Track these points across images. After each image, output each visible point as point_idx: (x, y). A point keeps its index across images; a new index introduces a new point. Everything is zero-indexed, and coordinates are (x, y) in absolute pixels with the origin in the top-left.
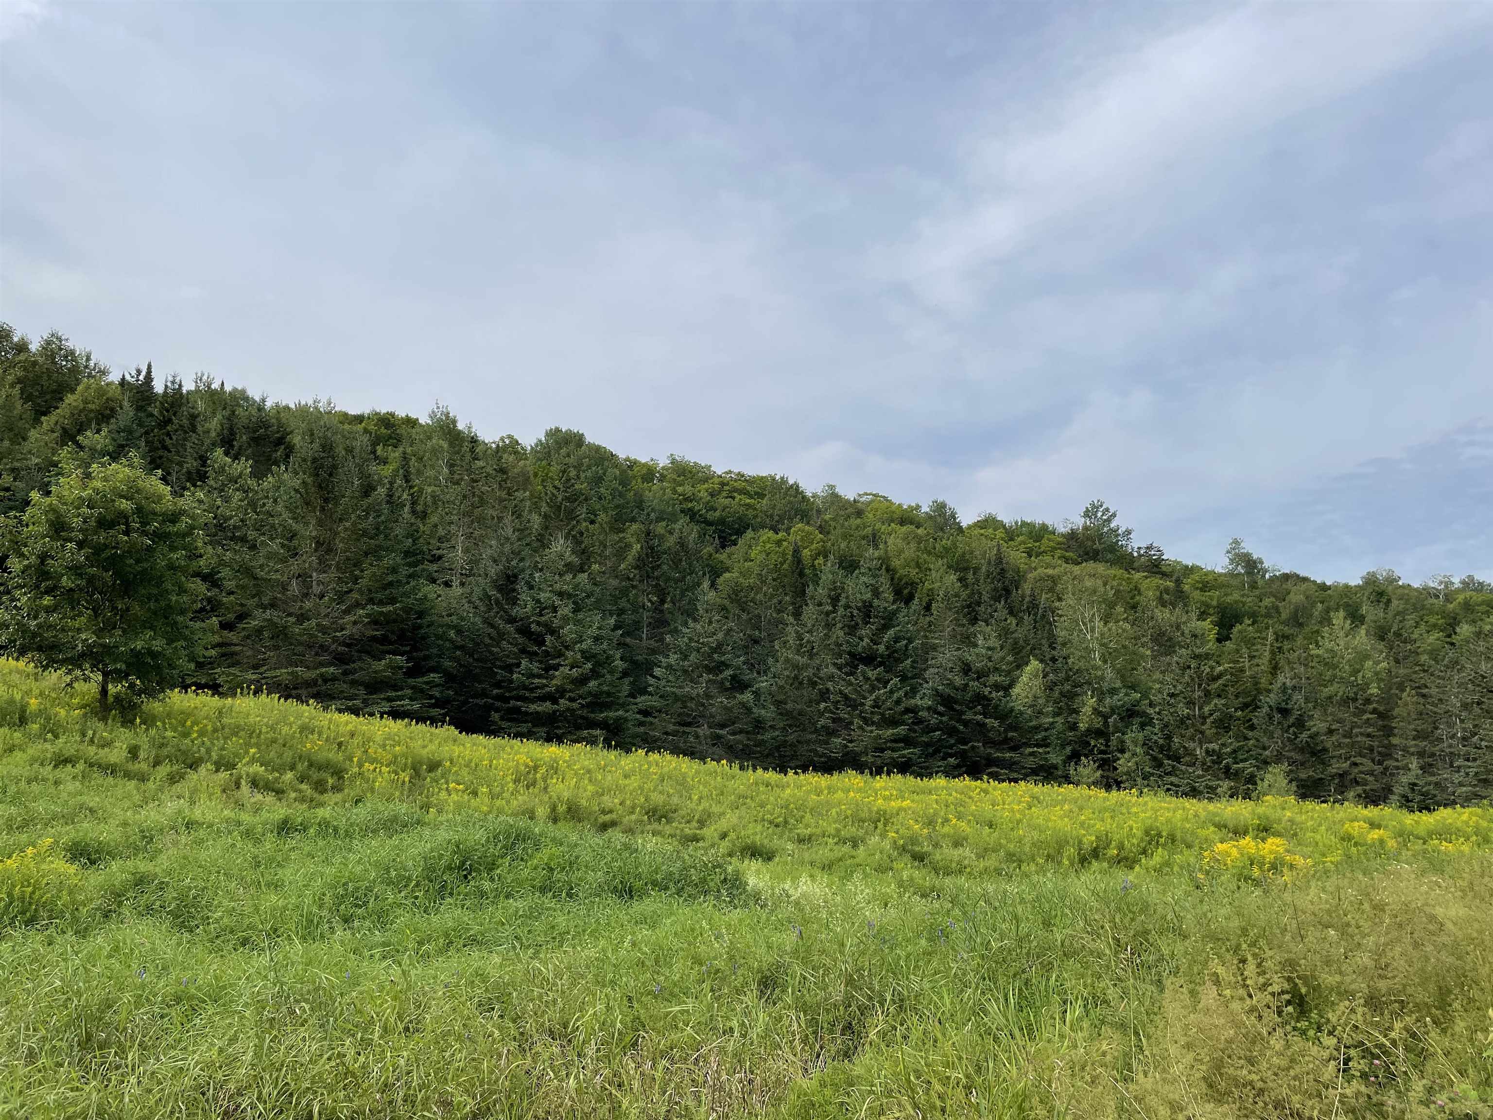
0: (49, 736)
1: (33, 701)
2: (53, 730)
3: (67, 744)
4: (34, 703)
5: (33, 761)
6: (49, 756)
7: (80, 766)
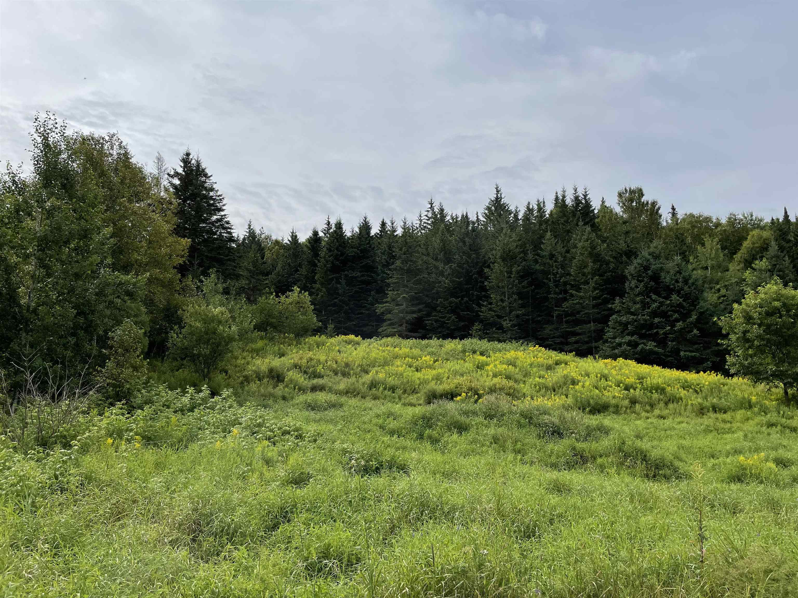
0: (763, 413)
1: (753, 398)
2: (765, 411)
3: (772, 417)
4: (754, 399)
5: (758, 424)
6: (764, 422)
7: (779, 427)
